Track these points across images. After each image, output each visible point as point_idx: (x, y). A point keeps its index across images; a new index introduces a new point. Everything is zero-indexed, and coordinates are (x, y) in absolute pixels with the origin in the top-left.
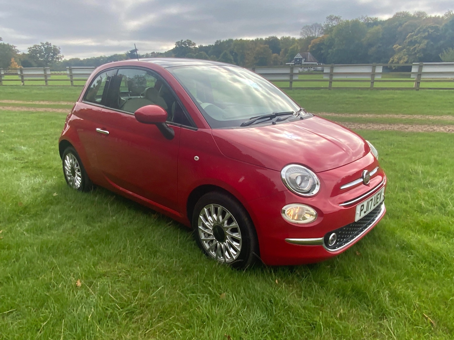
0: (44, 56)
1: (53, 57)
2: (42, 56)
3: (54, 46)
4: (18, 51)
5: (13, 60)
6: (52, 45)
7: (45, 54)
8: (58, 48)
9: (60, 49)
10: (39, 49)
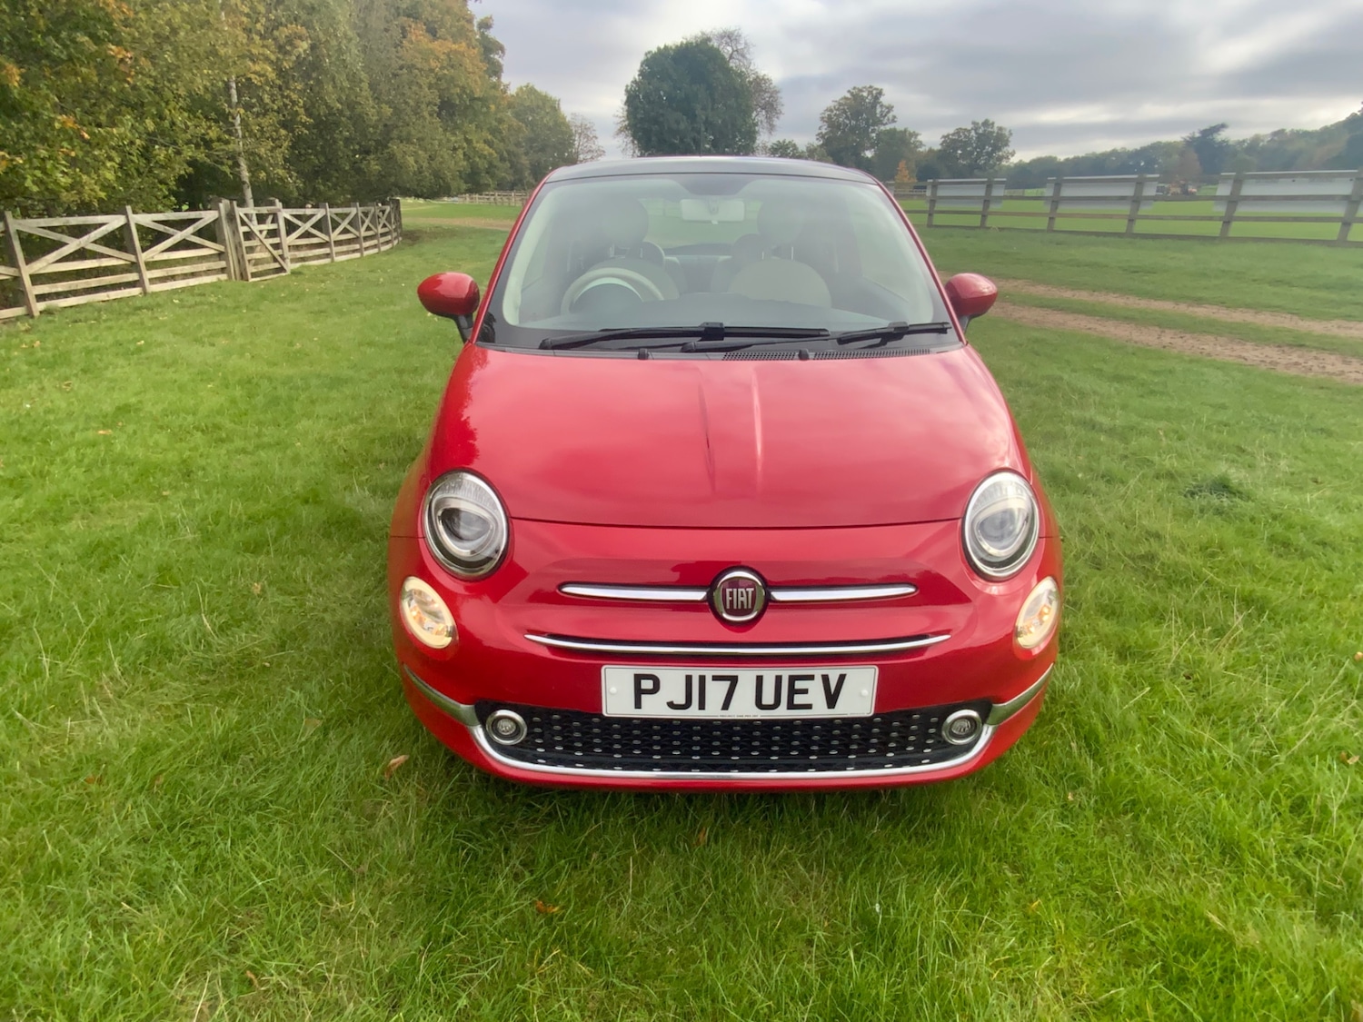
0: (971, 153)
1: (990, 155)
2: (966, 155)
3: (1000, 129)
4: (921, 144)
5: (902, 164)
6: (996, 125)
7: (976, 148)
8: (1007, 133)
9: (1011, 134)
10: (966, 136)
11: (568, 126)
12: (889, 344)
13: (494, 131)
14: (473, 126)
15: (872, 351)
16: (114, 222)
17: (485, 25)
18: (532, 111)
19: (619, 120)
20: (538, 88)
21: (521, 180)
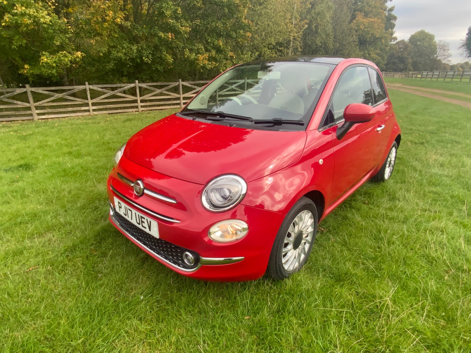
11: (435, 46)
12: (275, 126)
13: (381, 50)
14: (373, 48)
15: (269, 128)
16: (242, 81)
17: (391, 10)
18: (419, 40)
19: (462, 42)
20: (426, 31)
21: (406, 68)
